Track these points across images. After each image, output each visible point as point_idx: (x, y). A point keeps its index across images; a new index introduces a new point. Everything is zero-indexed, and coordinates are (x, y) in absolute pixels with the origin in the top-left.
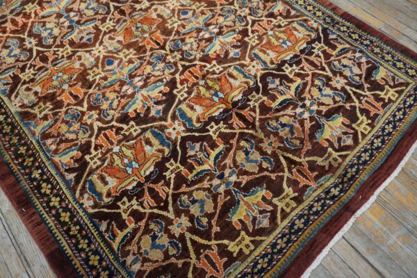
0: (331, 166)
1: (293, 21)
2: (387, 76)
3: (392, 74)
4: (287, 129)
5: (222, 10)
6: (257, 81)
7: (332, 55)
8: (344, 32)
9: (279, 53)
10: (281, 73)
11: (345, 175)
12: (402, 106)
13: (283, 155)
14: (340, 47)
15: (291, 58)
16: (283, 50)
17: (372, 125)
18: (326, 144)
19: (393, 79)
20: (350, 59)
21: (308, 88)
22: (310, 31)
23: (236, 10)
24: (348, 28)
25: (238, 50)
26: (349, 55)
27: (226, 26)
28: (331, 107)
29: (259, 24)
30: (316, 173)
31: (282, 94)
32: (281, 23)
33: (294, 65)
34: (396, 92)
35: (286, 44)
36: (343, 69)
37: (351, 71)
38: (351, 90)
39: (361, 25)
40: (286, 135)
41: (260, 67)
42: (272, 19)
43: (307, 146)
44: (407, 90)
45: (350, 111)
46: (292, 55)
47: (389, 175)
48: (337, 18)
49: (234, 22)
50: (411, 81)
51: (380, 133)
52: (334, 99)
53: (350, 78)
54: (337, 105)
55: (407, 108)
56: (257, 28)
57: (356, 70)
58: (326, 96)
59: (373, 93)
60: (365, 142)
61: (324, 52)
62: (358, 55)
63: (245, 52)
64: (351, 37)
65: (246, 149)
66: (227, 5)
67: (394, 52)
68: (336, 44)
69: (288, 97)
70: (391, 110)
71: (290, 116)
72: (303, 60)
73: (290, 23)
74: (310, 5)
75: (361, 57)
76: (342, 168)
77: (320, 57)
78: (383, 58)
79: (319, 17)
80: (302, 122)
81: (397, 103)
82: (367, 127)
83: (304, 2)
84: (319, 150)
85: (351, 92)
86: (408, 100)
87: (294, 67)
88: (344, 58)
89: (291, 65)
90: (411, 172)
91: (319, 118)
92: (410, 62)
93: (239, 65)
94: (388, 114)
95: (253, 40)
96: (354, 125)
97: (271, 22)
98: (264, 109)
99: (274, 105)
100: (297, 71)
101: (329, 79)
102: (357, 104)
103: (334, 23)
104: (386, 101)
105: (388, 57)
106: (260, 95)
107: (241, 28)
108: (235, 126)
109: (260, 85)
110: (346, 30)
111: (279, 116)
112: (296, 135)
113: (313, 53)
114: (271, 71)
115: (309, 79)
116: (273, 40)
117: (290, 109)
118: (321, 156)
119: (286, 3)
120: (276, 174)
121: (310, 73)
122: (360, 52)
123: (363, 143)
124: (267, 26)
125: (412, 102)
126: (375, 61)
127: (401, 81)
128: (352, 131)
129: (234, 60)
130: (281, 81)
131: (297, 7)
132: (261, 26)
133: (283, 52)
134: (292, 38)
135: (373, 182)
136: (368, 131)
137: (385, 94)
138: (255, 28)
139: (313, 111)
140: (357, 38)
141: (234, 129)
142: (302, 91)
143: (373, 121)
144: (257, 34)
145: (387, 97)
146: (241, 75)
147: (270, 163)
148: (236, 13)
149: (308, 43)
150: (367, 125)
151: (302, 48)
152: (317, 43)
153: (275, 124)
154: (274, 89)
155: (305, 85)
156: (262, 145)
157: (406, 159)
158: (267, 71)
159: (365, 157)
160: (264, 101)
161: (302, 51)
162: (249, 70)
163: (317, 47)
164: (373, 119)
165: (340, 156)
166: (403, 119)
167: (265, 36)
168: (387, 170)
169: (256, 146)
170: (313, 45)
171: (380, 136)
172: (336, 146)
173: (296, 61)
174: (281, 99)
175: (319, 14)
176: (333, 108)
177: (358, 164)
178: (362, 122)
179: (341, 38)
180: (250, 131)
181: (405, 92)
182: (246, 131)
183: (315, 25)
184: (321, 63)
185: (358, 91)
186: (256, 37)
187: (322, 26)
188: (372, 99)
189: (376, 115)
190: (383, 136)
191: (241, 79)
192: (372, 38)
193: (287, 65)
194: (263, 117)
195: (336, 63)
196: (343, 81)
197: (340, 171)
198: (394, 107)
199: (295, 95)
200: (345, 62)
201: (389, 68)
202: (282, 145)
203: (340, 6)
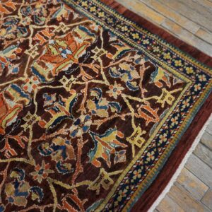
0: (102, 189)
1: (75, 26)
2: (165, 77)
3: (170, 75)
4: (60, 152)
5: (5, 21)
6: (33, 100)
7: (111, 60)
8: (124, 32)
9: (58, 64)
10: (58, 87)
11: (115, 199)
12: (177, 111)
13: (53, 183)
14: (120, 50)
15: (70, 68)
16: (62, 59)
17: (146, 137)
18: (98, 164)
19: (171, 79)
20: (128, 63)
21: (83, 102)
22: (91, 35)
23: (19, 20)
24: (129, 27)
25: (16, 66)
26: (128, 58)
27: (7, 39)
28: (106, 120)
29: (41, 33)
30: (86, 200)
31: (56, 112)
32: (62, 29)
33: (72, 76)
34: (173, 94)
35: (66, 53)
36: (121, 75)
37: (129, 75)
38: (127, 98)
39: (142, 23)
40: (58, 158)
41: (38, 82)
42: (55, 26)
43: (78, 170)
44: (184, 92)
45: (126, 122)
46: (70, 65)
47: (160, 192)
48: (119, 17)
49: (15, 34)
50: (188, 81)
51: (154, 145)
52: (109, 111)
53: (128, 84)
54: (112, 117)
55: (183, 111)
56: (38, 39)
57: (135, 75)
58: (101, 107)
59: (149, 98)
60: (138, 157)
61: (104, 58)
62: (137, 57)
63: (24, 67)
64: (131, 37)
65: (16, 180)
66: (11, 15)
67: (173, 49)
68: (116, 47)
69: (62, 114)
70: (167, 116)
71: (63, 136)
72: (82, 69)
73: (72, 28)
74: (93, 6)
75: (140, 59)
76: (113, 190)
77: (99, 63)
78: (162, 57)
79: (101, 18)
80: (75, 143)
81: (174, 107)
82: (142, 139)
83: (88, 3)
84: (91, 173)
85: (127, 101)
86: (184, 102)
87: (72, 78)
88: (122, 62)
89: (69, 77)
90: (183, 186)
91: (93, 135)
92: (188, 59)
93: (17, 82)
94: (163, 121)
95: (33, 52)
96: (128, 139)
97: (53, 29)
98: (38, 130)
99: (48, 125)
100: (75, 83)
101: (106, 88)
102: (133, 114)
103: (116, 23)
104: (163, 106)
105: (167, 56)
106: (35, 115)
107: (22, 40)
108: (6, 154)
109: (36, 103)
110: (126, 30)
111: (53, 138)
112: (68, 158)
113: (93, 59)
114: (47, 86)
115: (84, 91)
116: (53, 50)
117: (64, 127)
118: (93, 180)
119: (70, 6)
120: (45, 206)
121: (87, 83)
122: (139, 53)
123: (136, 158)
124: (49, 35)
125: (188, 105)
126: (154, 61)
127: (179, 81)
128: (126, 146)
129: (13, 76)
130: (57, 97)
131: (80, 9)
132: (43, 35)
133: (61, 63)
134: (72, 46)
135: (143, 204)
136: (142, 144)
137: (162, 99)
138: (37, 38)
139: (87, 127)
140: (138, 37)
141: (5, 158)
142: (78, 106)
143: (148, 131)
144: (38, 44)
145: (163, 102)
146: (18, 94)
147: (40, 194)
148: (18, 23)
149: (89, 49)
150: (141, 136)
151: (81, 55)
152: (96, 48)
153: (47, 148)
154: (50, 106)
155: (81, 98)
156: (32, 174)
157: (178, 171)
158: (44, 87)
159: (137, 174)
160: (37, 122)
161: (81, 60)
162: (26, 88)
163: (96, 53)
164: (148, 129)
165: (111, 177)
166: (178, 125)
167: (45, 47)
168: (159, 187)
169: (26, 176)
170: (93, 51)
171: (154, 148)
172: (109, 165)
173: (74, 70)
174: (55, 117)
175: (101, 15)
176: (107, 121)
177: (130, 184)
178: (137, 133)
179: (122, 39)
180: (21, 160)
181: (182, 94)
182: (17, 159)
183: (96, 28)
184: (99, 70)
185: (135, 98)
186: (36, 49)
187: (104, 28)
188: (148, 107)
189: (152, 124)
190: (157, 147)
191: (18, 98)
192: (152, 36)
193: (64, 77)
194: (36, 140)
195: (114, 69)
196: (120, 88)
197: (111, 195)
198: (169, 112)
199: (70, 111)
200: (123, 66)
201: (168, 68)
202: (53, 172)
203: (123, 4)
